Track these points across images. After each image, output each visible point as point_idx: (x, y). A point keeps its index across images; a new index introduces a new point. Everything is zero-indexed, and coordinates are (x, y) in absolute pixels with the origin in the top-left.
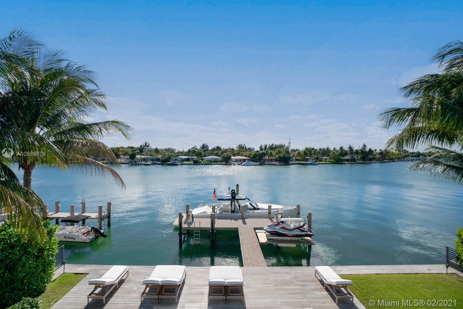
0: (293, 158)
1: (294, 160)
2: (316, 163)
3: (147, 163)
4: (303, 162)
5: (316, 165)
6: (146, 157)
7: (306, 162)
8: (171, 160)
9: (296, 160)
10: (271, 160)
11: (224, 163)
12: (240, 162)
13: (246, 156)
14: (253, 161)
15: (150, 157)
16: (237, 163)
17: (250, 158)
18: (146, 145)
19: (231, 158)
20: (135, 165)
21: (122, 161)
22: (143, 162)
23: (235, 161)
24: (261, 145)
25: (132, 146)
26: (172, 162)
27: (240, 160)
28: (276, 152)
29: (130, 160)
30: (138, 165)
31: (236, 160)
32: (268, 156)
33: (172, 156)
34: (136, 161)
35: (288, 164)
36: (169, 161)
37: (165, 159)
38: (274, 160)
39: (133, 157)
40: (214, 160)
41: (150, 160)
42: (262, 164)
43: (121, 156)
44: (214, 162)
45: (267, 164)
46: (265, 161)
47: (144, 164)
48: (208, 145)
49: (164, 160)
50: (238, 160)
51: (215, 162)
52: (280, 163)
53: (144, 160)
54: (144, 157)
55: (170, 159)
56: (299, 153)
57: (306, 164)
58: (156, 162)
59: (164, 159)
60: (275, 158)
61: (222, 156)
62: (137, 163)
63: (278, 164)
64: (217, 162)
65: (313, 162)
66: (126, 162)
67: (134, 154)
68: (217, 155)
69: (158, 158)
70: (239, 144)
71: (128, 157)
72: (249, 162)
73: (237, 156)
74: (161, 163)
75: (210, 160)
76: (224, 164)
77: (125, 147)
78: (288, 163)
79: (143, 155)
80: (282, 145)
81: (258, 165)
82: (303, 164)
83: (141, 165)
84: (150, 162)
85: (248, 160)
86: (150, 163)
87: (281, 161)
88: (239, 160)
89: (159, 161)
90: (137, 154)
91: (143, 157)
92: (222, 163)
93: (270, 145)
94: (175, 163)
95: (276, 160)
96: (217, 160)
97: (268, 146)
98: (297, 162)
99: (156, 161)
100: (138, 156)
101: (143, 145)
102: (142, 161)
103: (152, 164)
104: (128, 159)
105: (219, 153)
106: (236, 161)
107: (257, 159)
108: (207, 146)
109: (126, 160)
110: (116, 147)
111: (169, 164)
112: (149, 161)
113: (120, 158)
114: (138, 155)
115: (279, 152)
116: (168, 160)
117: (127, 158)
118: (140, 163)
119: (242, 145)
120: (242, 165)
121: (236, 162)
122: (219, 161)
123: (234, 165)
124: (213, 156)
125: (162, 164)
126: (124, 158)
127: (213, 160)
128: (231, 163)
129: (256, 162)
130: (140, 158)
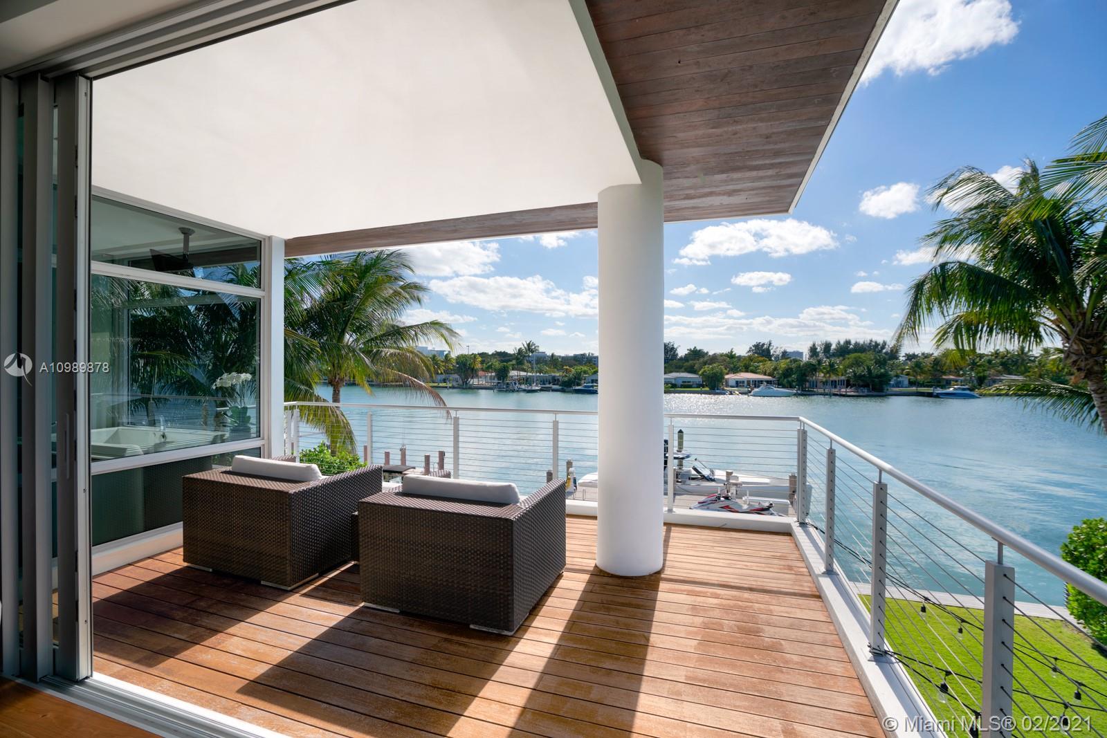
0: (900, 379)
1: (906, 382)
2: (976, 392)
3: (530, 388)
4: (930, 390)
5: (973, 397)
6: (529, 374)
7: (939, 391)
8: (583, 382)
9: (911, 384)
10: (834, 384)
11: (707, 389)
12: (748, 388)
13: (765, 374)
14: (784, 387)
15: (538, 374)
16: (737, 391)
17: (774, 377)
18: (530, 348)
19: (724, 378)
20: (506, 391)
21: (482, 382)
22: (523, 387)
23: (734, 384)
24: (814, 345)
25: (503, 351)
26: (585, 386)
27: (749, 382)
28: (847, 362)
29: (496, 381)
30: (513, 391)
31: (737, 382)
32: (823, 372)
33: (585, 372)
34: (508, 384)
35: (884, 394)
36: (579, 384)
37: (570, 380)
38: (842, 382)
39: (502, 374)
40: (683, 382)
41: (537, 380)
42: (805, 393)
43: (481, 373)
44: (682, 386)
45: (821, 394)
46: (814, 385)
47: (524, 390)
48: (675, 347)
49: (566, 382)
50: (743, 382)
51: (684, 388)
52: (858, 392)
53: (527, 380)
54: (525, 374)
55: (580, 379)
56: (918, 365)
57: (938, 396)
58: (551, 385)
59: (566, 379)
60: (843, 378)
61: (700, 373)
62: (511, 386)
63: (852, 394)
64: (690, 386)
65: (964, 389)
66: (488, 385)
67: (504, 367)
68: (691, 370)
69: (554, 377)
70: (755, 343)
71: (493, 374)
72: (769, 388)
73: (742, 372)
74: (560, 387)
75: (673, 382)
76: (705, 393)
77: (490, 353)
78: (882, 390)
79: (524, 370)
80: (876, 342)
81: (795, 395)
82: (930, 395)
83: (517, 391)
84: (537, 385)
85: (768, 382)
86: (537, 388)
87: (860, 386)
88: (746, 383)
89: (557, 384)
90: (511, 368)
91: (523, 373)
92: (699, 389)
93: (839, 343)
94: (591, 389)
95: (848, 384)
96: (689, 382)
97: (833, 347)
98: (914, 389)
99: (550, 383)
100: (513, 373)
101: (523, 348)
102: (520, 384)
103: (541, 390)
104: (494, 379)
105: (696, 367)
106: (738, 384)
107: (793, 381)
108: (673, 348)
109: (489, 381)
110: (470, 353)
111: (576, 390)
112: (535, 384)
113: (477, 376)
114: (513, 370)
115: (857, 363)
116: (575, 380)
117: (491, 376)
118: (516, 388)
119: (764, 344)
120: (752, 394)
121: (737, 387)
122: (694, 386)
123: (731, 394)
124: (683, 372)
125: (563, 391)
126: (486, 377)
127: (680, 382)
128: (723, 390)
129: (791, 387)
130: (516, 377)
